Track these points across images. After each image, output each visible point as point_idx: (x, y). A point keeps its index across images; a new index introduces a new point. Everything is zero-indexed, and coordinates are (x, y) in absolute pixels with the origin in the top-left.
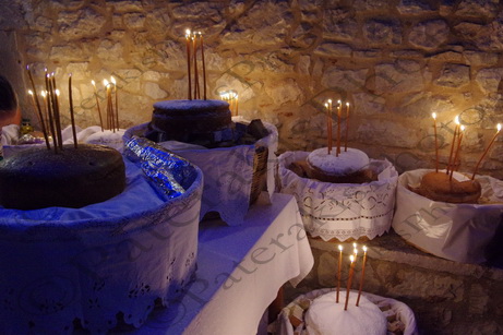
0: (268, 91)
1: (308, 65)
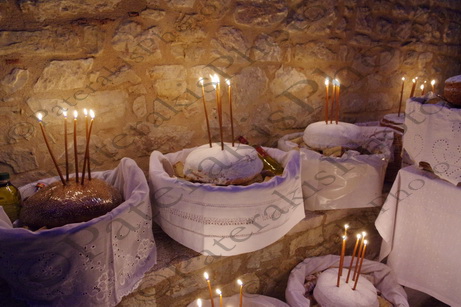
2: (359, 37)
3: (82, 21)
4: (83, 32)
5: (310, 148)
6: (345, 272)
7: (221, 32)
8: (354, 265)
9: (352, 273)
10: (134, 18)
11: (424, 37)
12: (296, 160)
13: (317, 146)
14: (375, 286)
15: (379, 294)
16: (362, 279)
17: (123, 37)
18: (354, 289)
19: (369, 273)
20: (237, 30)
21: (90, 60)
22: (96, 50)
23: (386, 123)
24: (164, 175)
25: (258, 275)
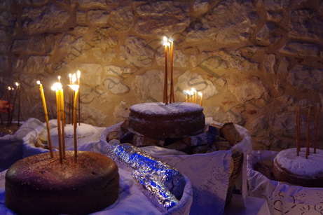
0: (231, 89)
1: (273, 64)
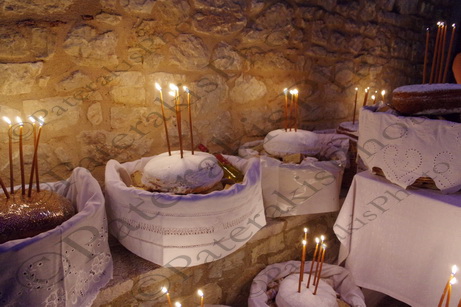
2: (315, 48)
3: (30, 22)
4: (30, 34)
5: (270, 155)
6: (306, 277)
7: (181, 39)
8: (314, 269)
9: (313, 278)
10: (88, 22)
11: (374, 50)
12: (256, 167)
13: (276, 154)
14: (335, 289)
15: (339, 297)
16: (322, 283)
17: (76, 40)
18: (314, 294)
19: (329, 277)
20: (197, 37)
21: (38, 64)
22: (45, 54)
23: (342, 131)
24: (121, 185)
25: (220, 284)
